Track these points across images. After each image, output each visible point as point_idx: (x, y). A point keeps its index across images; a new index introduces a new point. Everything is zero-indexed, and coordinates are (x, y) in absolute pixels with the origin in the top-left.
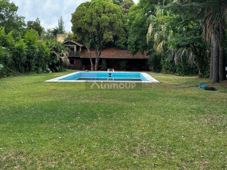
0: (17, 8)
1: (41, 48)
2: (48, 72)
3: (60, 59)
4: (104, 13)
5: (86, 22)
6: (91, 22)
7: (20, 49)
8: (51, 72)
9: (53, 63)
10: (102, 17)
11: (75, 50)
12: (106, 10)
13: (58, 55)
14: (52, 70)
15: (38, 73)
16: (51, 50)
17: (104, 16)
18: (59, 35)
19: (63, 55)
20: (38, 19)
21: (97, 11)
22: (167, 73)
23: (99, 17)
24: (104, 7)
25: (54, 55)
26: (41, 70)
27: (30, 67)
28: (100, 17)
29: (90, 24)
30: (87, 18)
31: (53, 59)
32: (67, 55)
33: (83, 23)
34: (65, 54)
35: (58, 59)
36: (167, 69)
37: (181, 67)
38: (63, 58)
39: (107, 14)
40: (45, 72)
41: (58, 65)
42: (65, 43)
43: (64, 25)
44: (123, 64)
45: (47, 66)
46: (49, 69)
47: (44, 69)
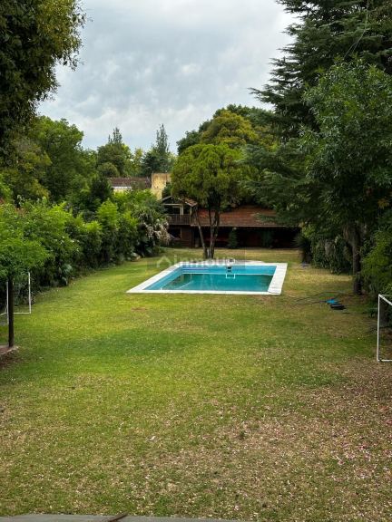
0: (82, 134)
1: (124, 223)
2: (133, 259)
3: (154, 234)
4: (222, 167)
5: (192, 183)
6: (201, 184)
7: (93, 235)
8: (139, 258)
9: (142, 243)
10: (218, 175)
11: (182, 212)
12: (226, 162)
13: (150, 228)
14: (140, 254)
15: (117, 264)
16: (140, 221)
17: (221, 174)
18: (155, 175)
19: (158, 229)
20: (117, 131)
21: (210, 166)
22: (319, 267)
23: (212, 176)
24: (222, 157)
25: (143, 228)
26: (122, 258)
27: (106, 257)
28: (215, 174)
29: (199, 186)
30: (193, 177)
31: (142, 235)
32: (165, 226)
33: (188, 185)
34: (162, 227)
35: (151, 236)
36: (320, 260)
37: (336, 260)
38: (158, 233)
39: (226, 169)
40: (129, 258)
41: (150, 244)
42: (164, 202)
43: (168, 142)
44: (267, 237)
45: (133, 248)
46: (135, 254)
47: (127, 254)
